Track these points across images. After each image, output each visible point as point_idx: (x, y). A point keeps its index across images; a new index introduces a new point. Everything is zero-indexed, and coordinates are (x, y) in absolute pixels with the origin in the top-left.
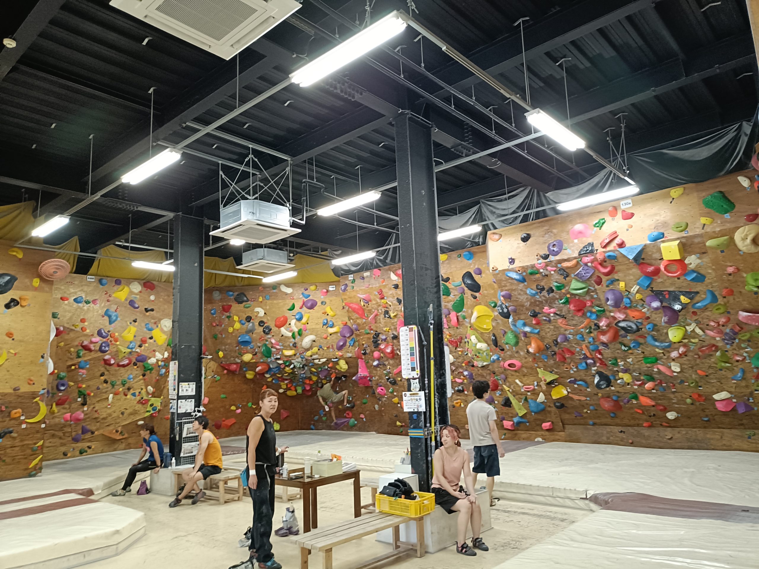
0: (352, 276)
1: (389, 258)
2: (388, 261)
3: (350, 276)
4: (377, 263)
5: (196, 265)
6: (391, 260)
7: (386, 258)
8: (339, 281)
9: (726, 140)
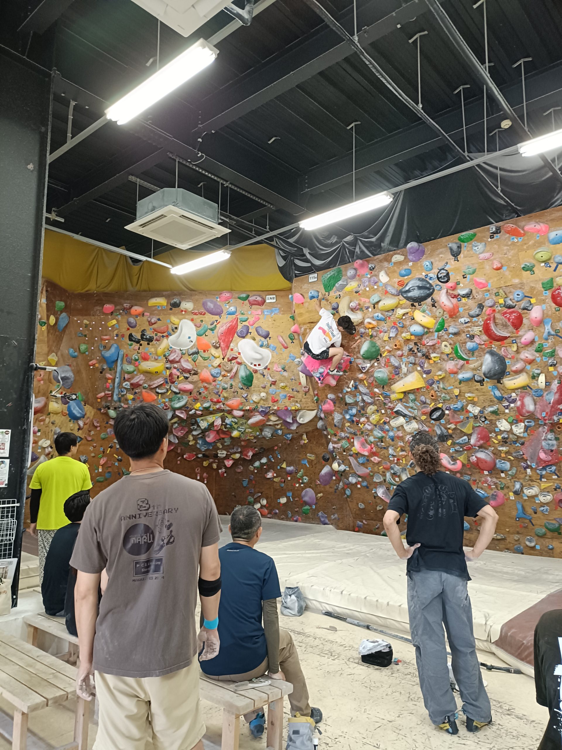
0: (316, 275)
1: (388, 239)
2: (385, 245)
3: (311, 276)
4: (362, 251)
5: (31, 167)
6: (391, 243)
7: (382, 239)
8: (290, 289)
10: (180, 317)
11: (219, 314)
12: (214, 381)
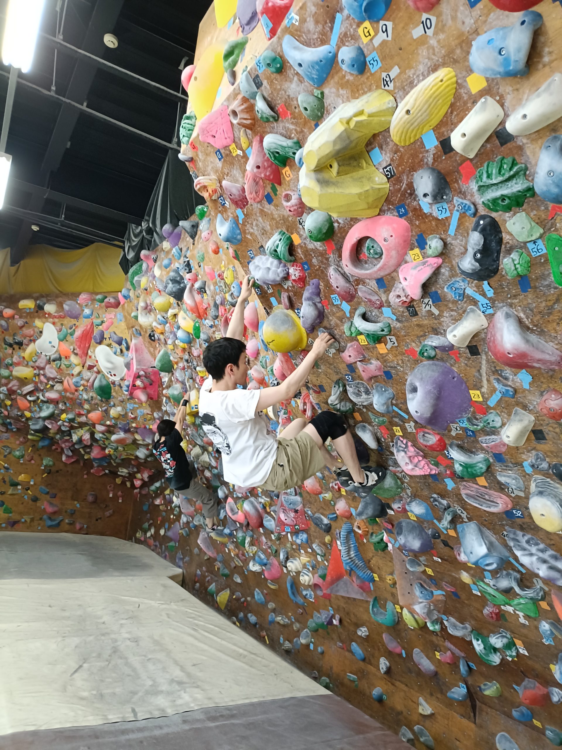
10: (44, 320)
11: (76, 317)
12: (76, 391)
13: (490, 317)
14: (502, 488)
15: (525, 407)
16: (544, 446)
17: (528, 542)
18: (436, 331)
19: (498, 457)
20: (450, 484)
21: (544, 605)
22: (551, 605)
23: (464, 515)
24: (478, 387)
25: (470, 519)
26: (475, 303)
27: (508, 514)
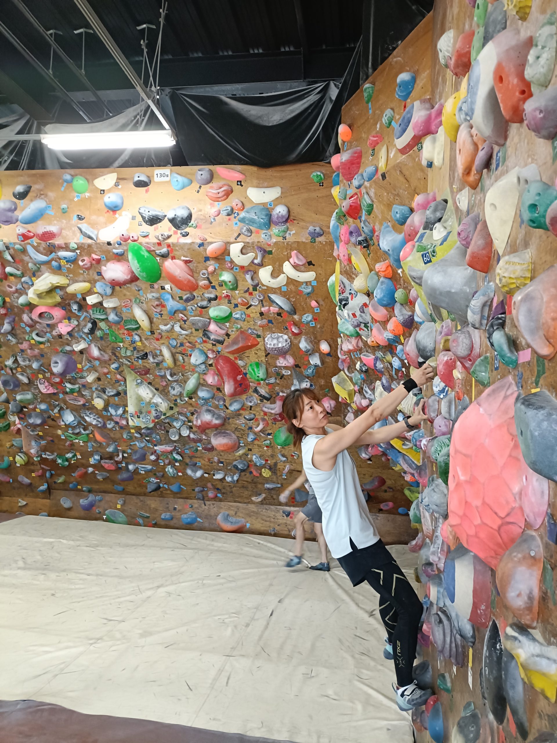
9: (305, 103)
13: (89, 345)
14: (83, 396)
15: (96, 371)
16: (100, 383)
17: (90, 414)
18: (68, 345)
19: (84, 386)
20: (61, 396)
21: (91, 436)
22: (94, 435)
23: (65, 407)
24: (81, 364)
25: (67, 408)
26: (85, 340)
27: (84, 405)
